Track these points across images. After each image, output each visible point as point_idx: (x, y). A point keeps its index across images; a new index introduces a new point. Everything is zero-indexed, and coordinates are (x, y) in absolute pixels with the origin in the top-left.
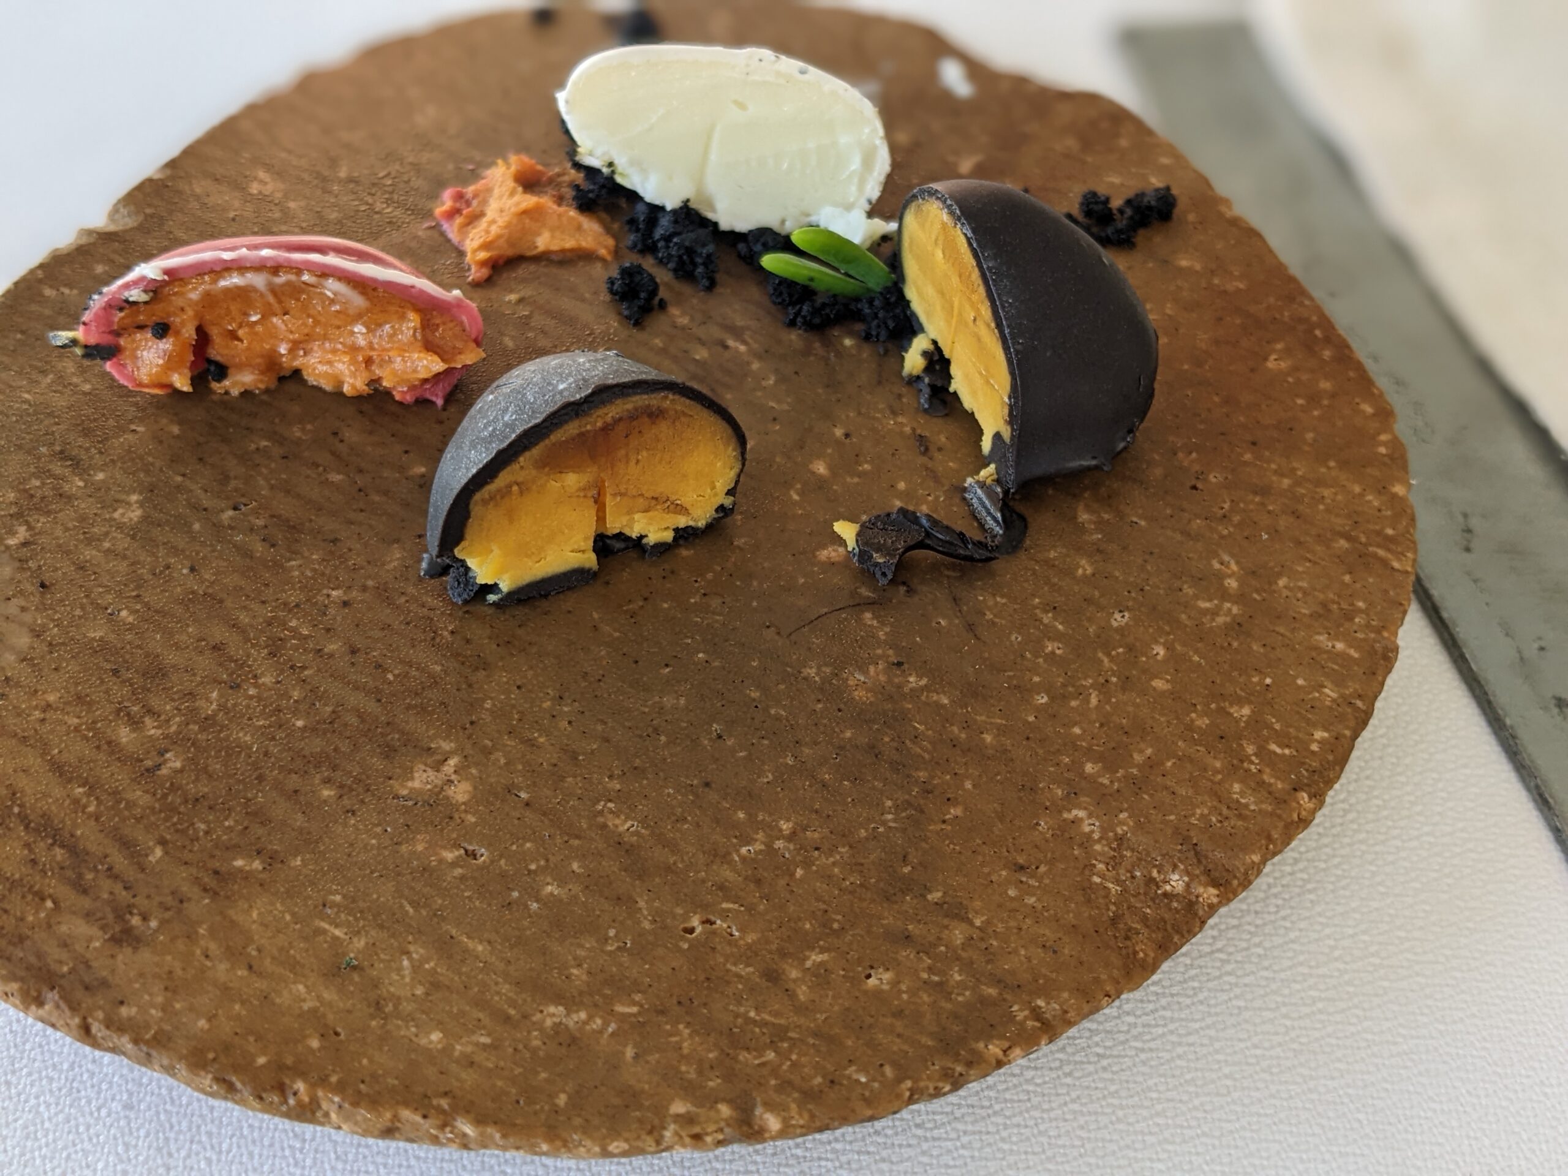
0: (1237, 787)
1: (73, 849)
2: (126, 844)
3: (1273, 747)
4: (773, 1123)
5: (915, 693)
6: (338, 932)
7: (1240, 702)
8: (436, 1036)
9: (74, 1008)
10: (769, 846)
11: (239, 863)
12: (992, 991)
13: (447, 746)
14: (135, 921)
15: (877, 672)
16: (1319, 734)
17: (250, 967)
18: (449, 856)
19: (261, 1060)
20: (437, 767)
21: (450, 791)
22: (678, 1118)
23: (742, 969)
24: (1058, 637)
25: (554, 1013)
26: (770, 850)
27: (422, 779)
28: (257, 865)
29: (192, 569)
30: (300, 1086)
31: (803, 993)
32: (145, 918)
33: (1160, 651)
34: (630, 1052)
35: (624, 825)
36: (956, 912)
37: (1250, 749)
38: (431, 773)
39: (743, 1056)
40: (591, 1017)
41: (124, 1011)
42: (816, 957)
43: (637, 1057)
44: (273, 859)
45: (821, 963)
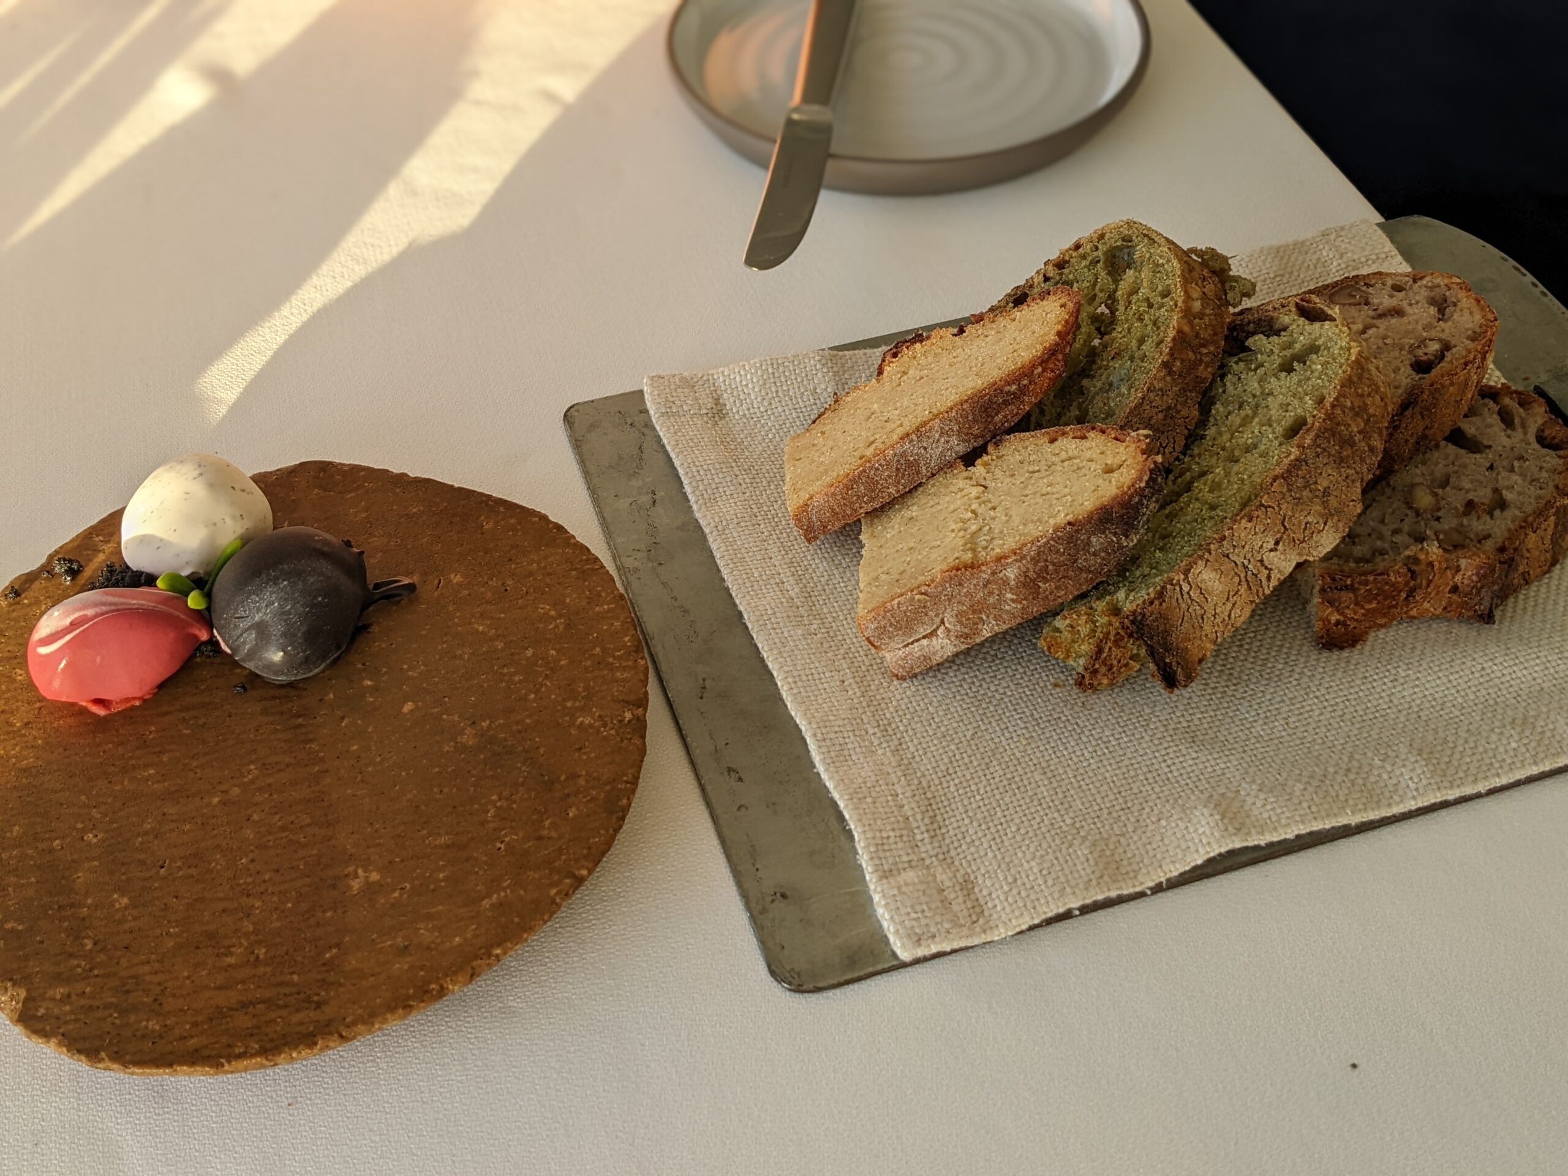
0: (618, 674)
1: (262, 1001)
2: (281, 984)
3: (617, 654)
4: (584, 872)
5: (489, 728)
6: (389, 943)
7: (594, 648)
8: (457, 939)
9: (331, 1034)
10: (495, 806)
11: (327, 956)
12: (608, 788)
13: (351, 869)
14: (316, 998)
15: (468, 731)
16: (626, 639)
17: (373, 975)
18: (396, 894)
19: (411, 991)
20: (356, 876)
21: (371, 879)
22: (556, 894)
23: (530, 844)
24: (516, 673)
25: (486, 903)
26: (499, 808)
27: (356, 885)
28: (334, 951)
29: (176, 897)
30: (433, 986)
31: (554, 834)
32: (318, 995)
33: (553, 652)
34: (522, 892)
35: (442, 840)
36: (573, 777)
37: (611, 660)
38: (357, 881)
39: (556, 864)
40: (499, 895)
41: (348, 1020)
42: (547, 823)
43: (525, 891)
44: (338, 945)
45: (552, 823)
